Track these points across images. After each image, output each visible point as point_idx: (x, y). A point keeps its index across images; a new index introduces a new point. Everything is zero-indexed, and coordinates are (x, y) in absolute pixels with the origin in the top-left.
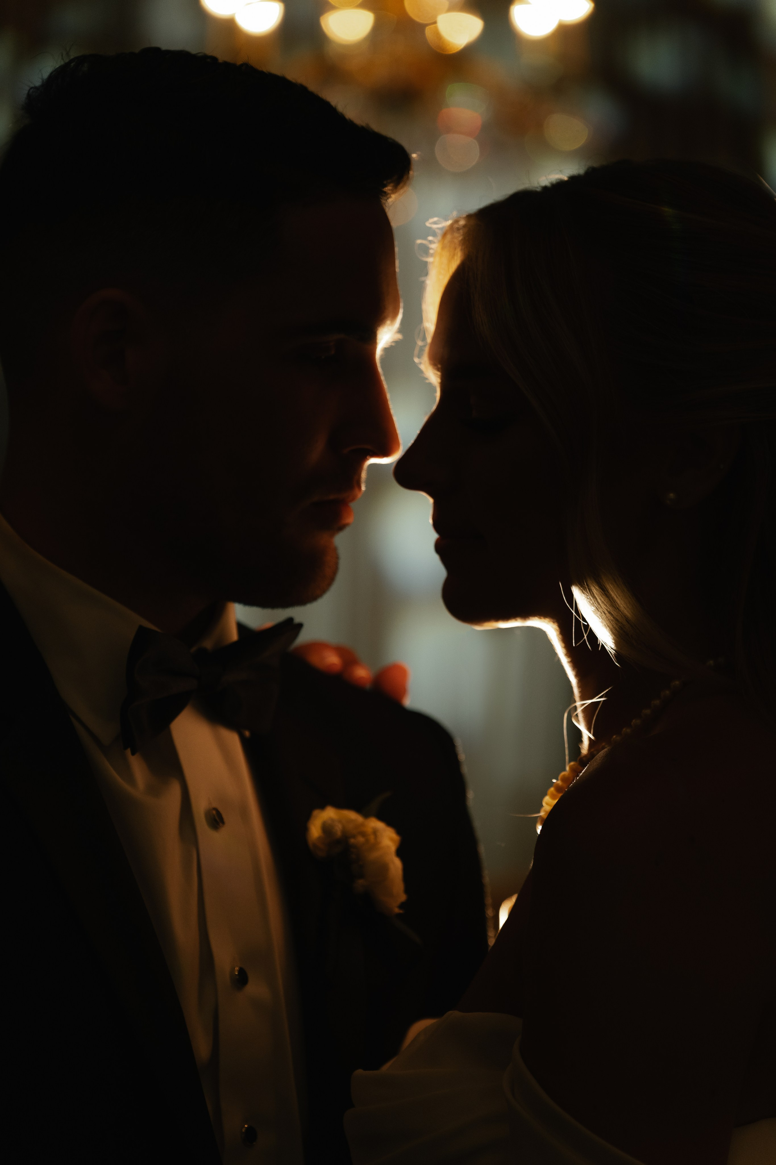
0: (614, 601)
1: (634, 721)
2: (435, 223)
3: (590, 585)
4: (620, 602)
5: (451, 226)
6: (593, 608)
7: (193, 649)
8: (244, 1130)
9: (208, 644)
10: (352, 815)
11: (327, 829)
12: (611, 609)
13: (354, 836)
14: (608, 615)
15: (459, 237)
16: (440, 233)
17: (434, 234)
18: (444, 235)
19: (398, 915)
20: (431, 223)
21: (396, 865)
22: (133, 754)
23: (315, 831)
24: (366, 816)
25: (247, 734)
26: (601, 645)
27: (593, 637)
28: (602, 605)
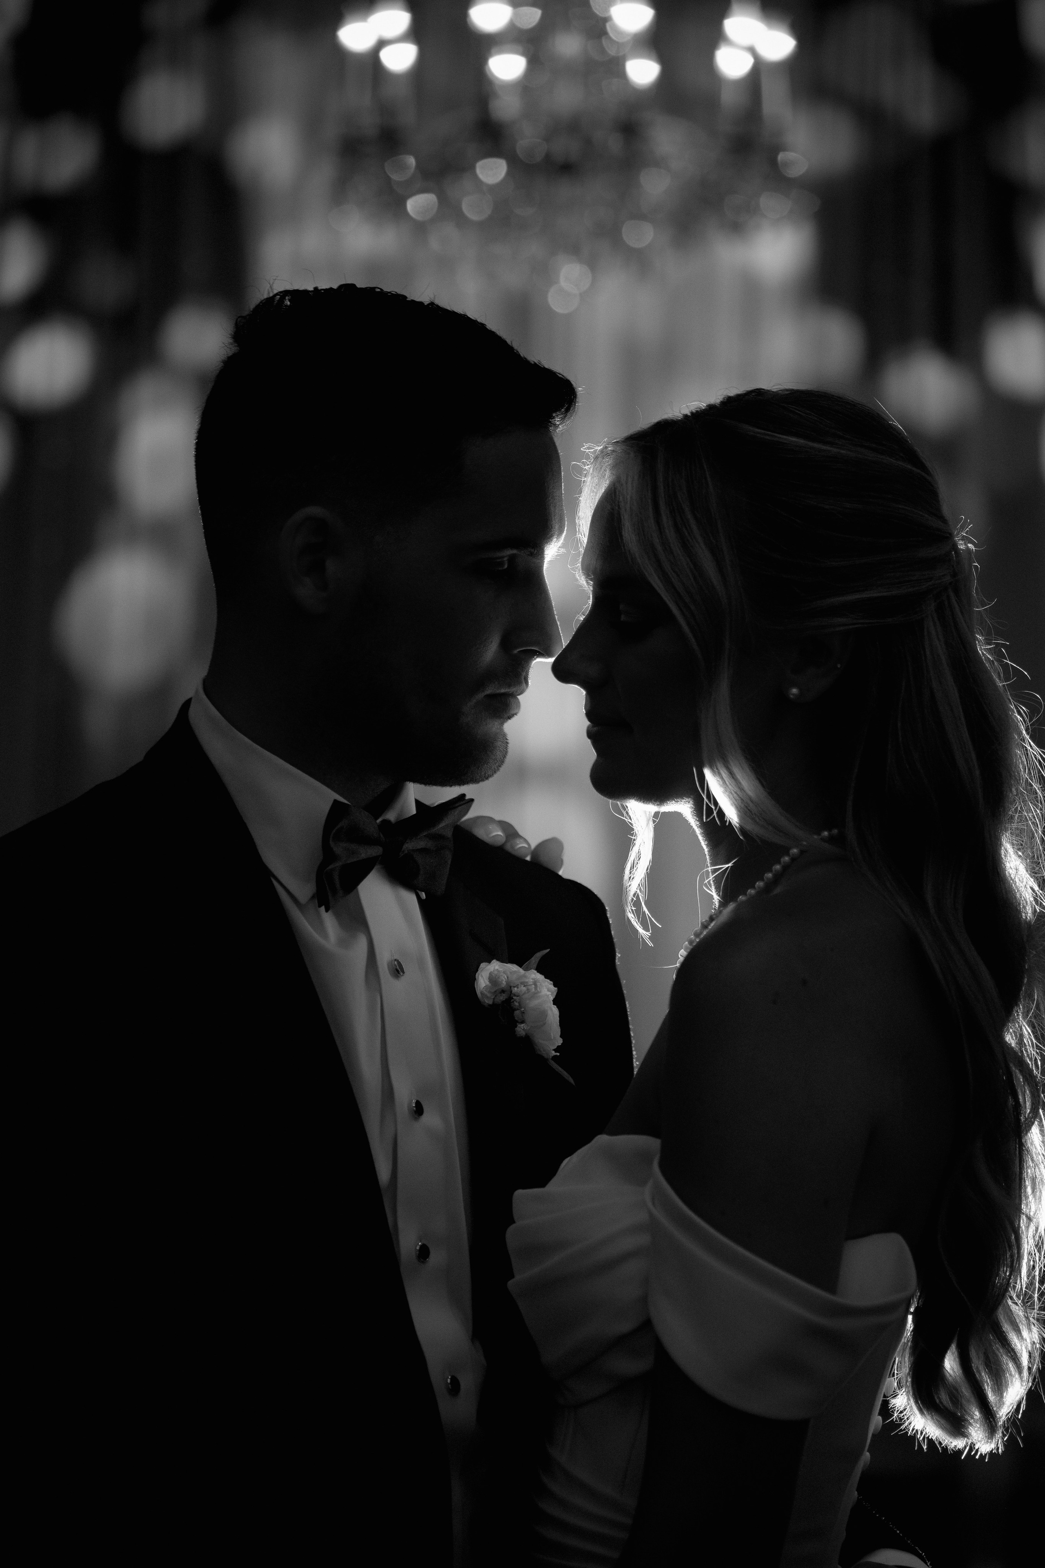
0: (740, 783)
1: (757, 883)
2: (589, 448)
3: (719, 768)
4: (745, 784)
5: (602, 451)
6: (722, 789)
7: (378, 821)
8: (418, 1248)
9: (391, 816)
10: (514, 968)
11: (493, 980)
12: (736, 789)
13: (517, 986)
14: (735, 795)
15: (608, 461)
16: (592, 456)
17: (588, 457)
18: (596, 458)
19: (554, 1058)
20: (584, 449)
21: (554, 1013)
22: (327, 911)
23: (482, 981)
24: (526, 969)
25: (423, 895)
26: (728, 820)
27: (721, 814)
28: (730, 787)
